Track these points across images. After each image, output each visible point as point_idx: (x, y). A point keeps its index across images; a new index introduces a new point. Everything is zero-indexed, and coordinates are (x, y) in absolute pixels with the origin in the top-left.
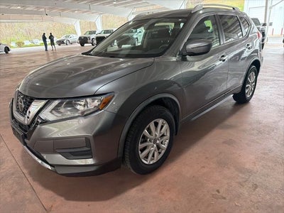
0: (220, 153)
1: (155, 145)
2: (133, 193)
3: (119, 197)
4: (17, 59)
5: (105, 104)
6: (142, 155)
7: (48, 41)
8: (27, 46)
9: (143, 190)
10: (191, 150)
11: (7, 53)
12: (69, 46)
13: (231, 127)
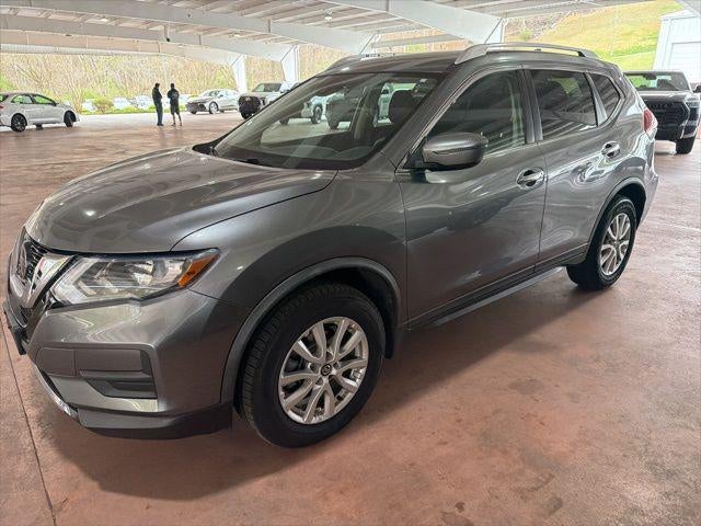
0: (496, 412)
1: (325, 380)
2: (258, 489)
3: (222, 496)
4: (87, 142)
5: (192, 276)
6: (287, 402)
7: (166, 102)
8: (119, 112)
9: (281, 485)
10: (427, 398)
11: (69, 125)
12: (216, 116)
13: (540, 348)
